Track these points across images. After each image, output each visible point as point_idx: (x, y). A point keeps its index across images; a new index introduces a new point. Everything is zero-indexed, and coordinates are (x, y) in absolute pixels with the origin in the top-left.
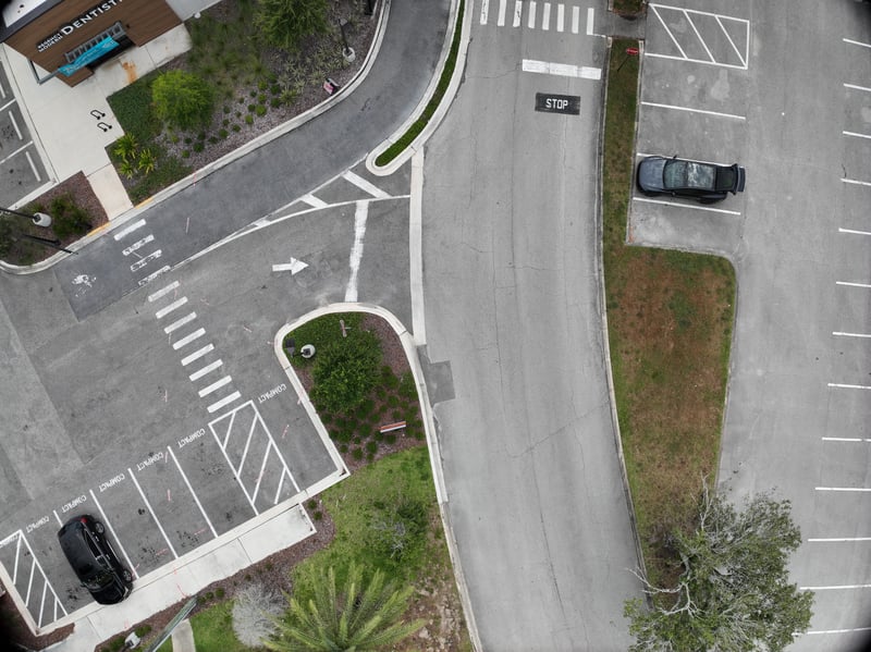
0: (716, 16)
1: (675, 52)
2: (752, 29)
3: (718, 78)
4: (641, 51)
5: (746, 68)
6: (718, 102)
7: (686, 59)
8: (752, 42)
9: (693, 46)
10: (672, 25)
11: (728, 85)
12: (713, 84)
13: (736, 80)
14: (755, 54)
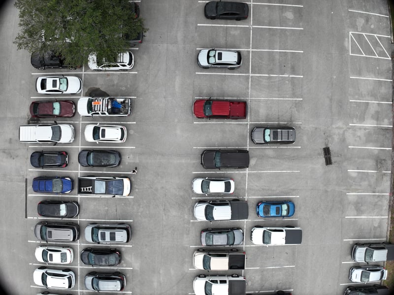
0: (364, 55)
1: (380, 38)
2: (348, 51)
3: (362, 27)
4: (392, 38)
5: (350, 33)
6: (361, 17)
7: (375, 35)
8: (348, 45)
9: (373, 41)
10: (382, 50)
11: (357, 24)
12: (363, 25)
13: (354, 27)
14: (347, 39)
